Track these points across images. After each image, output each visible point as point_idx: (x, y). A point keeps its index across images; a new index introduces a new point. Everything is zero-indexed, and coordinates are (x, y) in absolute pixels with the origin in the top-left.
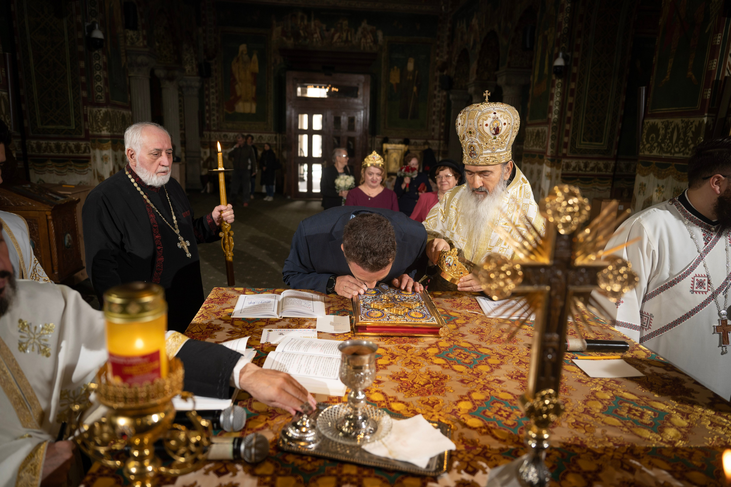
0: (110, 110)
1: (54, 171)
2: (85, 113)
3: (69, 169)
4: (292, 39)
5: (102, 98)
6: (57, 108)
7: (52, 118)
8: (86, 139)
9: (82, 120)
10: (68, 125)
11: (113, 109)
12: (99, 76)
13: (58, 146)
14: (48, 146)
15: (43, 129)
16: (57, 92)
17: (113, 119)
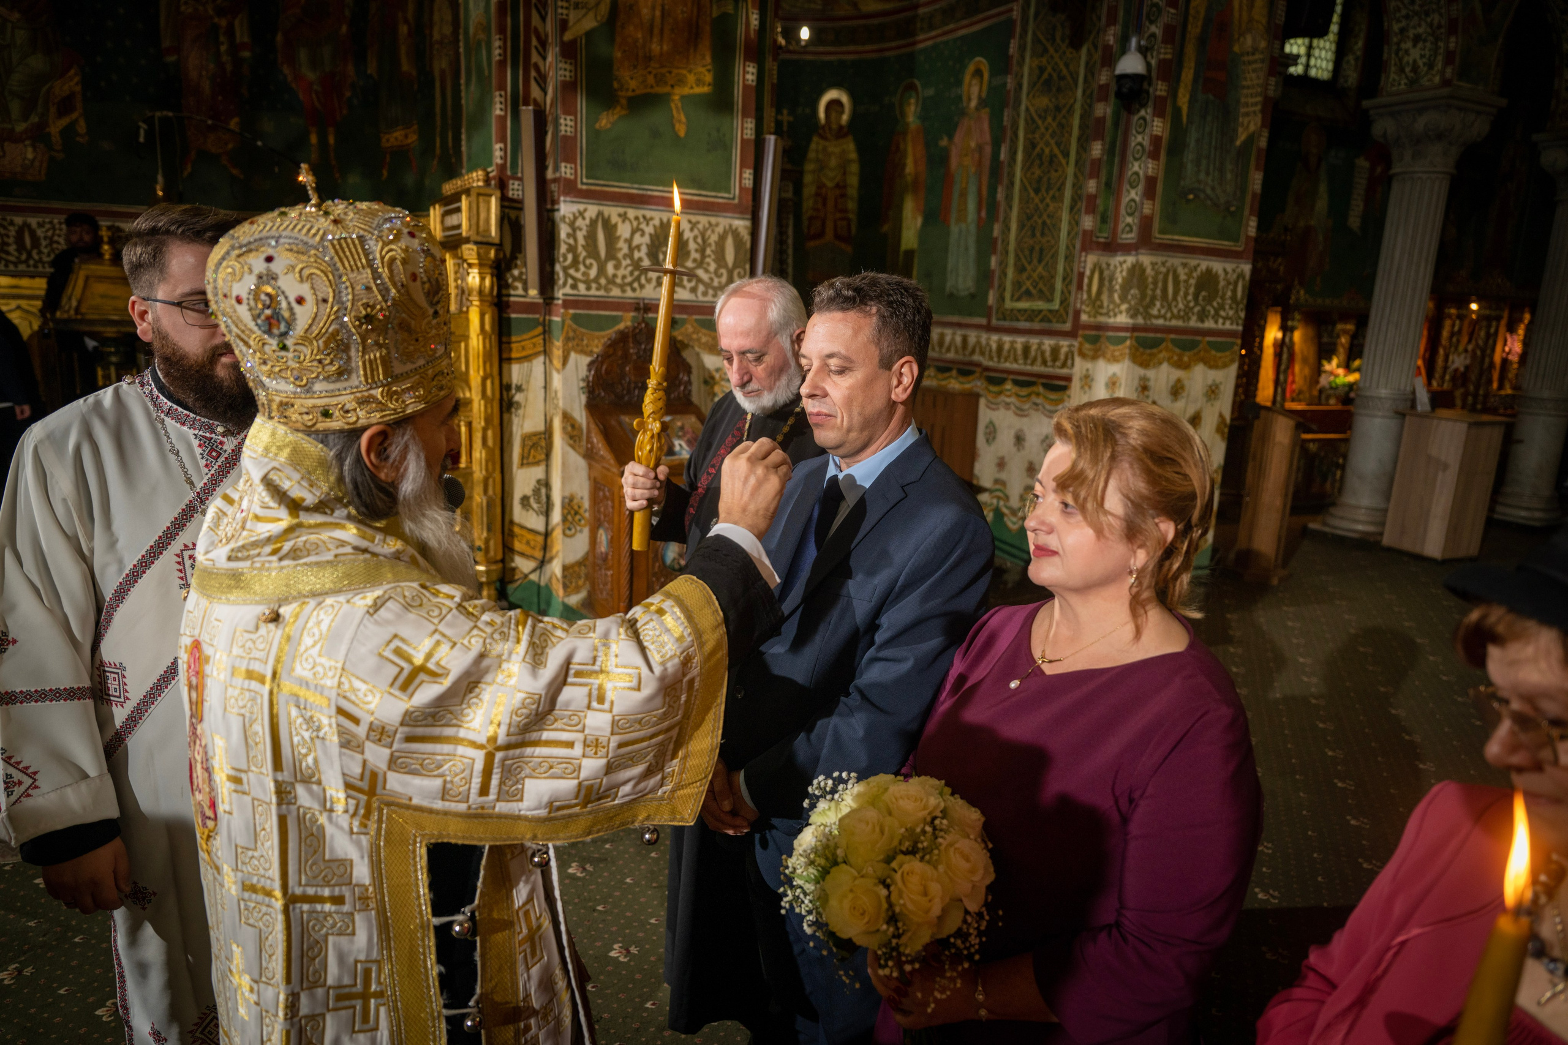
0: (1146, 259)
1: (1013, 407)
2: (1082, 270)
3: (1036, 404)
5: (1131, 231)
6: (1040, 261)
7: (1028, 284)
8: (1072, 334)
9: (1073, 288)
10: (1050, 300)
11: (1164, 259)
12: (1137, 174)
13: (1026, 349)
14: (1013, 348)
15: (1012, 310)
16: (1044, 223)
17: (1155, 283)
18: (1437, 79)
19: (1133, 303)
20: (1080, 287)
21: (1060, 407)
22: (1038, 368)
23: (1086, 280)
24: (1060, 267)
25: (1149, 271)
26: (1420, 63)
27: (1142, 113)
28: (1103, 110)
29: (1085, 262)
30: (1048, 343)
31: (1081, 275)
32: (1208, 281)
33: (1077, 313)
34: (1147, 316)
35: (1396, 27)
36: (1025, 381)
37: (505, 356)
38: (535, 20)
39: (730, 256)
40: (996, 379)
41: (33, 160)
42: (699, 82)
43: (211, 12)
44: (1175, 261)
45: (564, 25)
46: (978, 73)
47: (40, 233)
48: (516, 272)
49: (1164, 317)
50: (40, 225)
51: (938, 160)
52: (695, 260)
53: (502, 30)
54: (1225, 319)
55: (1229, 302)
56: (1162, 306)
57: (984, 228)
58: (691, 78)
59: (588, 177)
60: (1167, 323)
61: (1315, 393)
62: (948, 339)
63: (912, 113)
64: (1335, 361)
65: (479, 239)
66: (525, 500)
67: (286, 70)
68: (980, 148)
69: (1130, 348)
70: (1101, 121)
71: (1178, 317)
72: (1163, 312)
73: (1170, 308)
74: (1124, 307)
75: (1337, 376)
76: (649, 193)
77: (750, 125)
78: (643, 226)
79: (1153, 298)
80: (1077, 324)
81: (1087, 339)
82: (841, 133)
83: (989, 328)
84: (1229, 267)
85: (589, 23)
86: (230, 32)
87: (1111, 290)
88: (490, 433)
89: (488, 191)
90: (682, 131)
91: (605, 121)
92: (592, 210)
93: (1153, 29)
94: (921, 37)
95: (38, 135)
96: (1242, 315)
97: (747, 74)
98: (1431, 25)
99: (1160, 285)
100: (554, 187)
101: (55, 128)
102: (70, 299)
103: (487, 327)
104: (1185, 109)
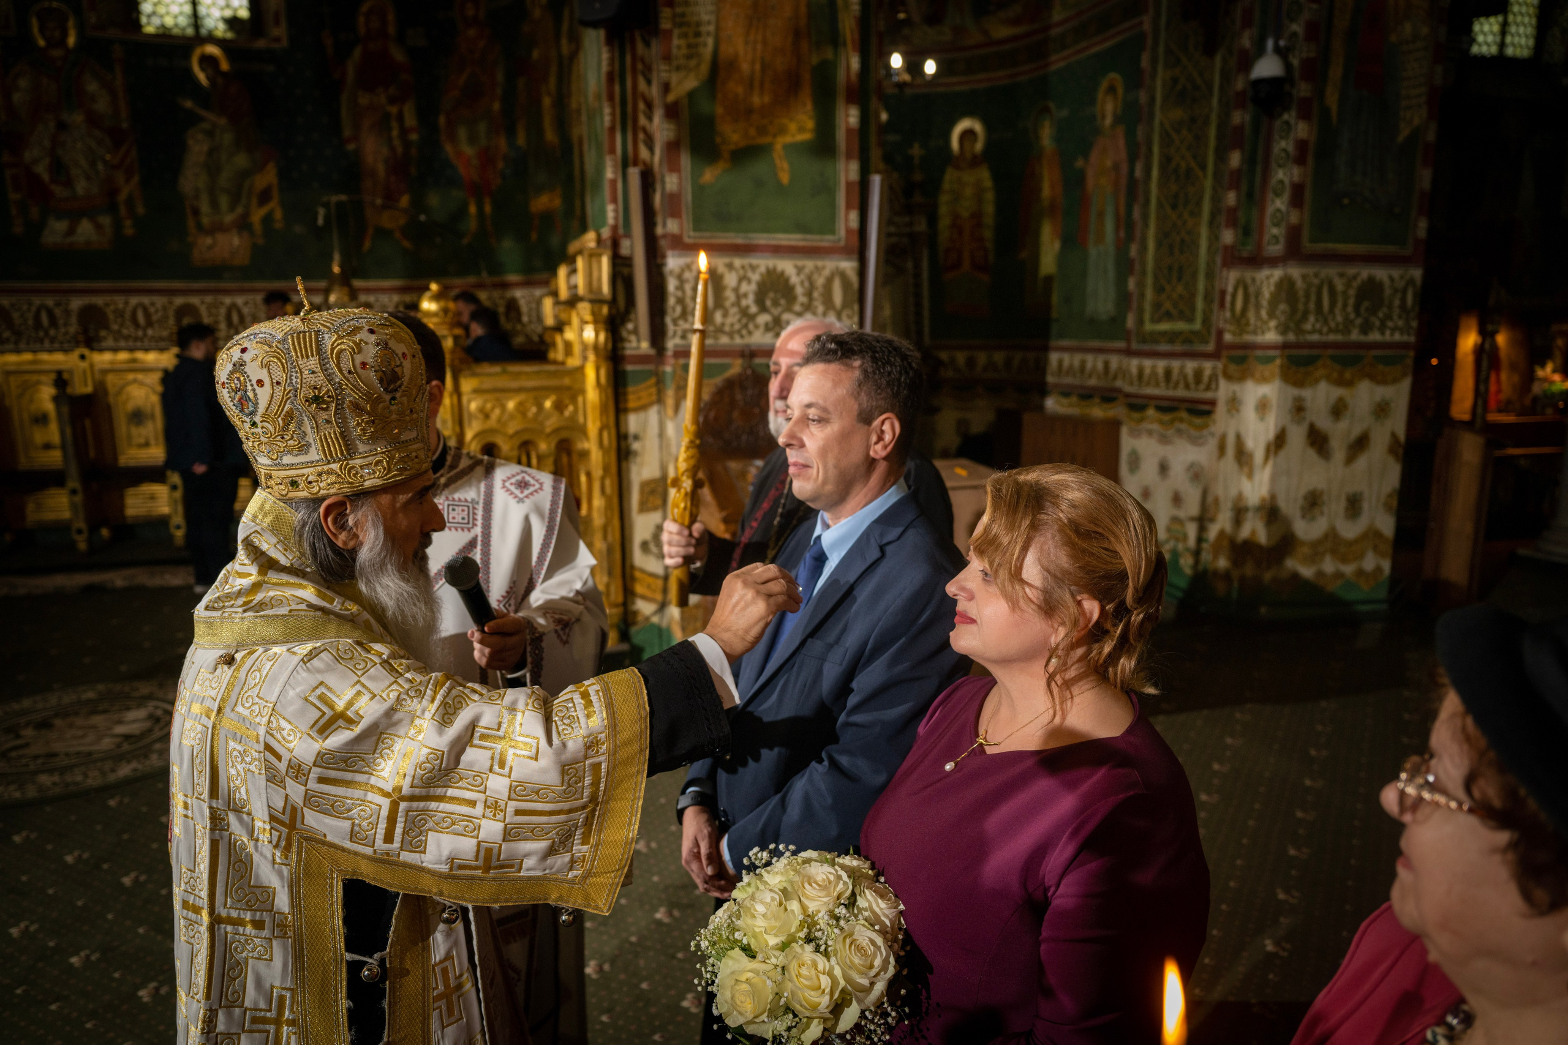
0: (1295, 272)
1: (1155, 434)
2: (1224, 288)
3: (1180, 431)
5: (1277, 242)
6: (1180, 279)
7: (1168, 305)
8: (1215, 356)
9: (1215, 306)
10: (1191, 320)
11: (1317, 270)
12: (1281, 182)
13: (1168, 373)
14: (1154, 373)
15: (1152, 333)
16: (1183, 241)
19: (1283, 318)
20: (1222, 305)
21: (1205, 432)
22: (1181, 392)
23: (1228, 298)
24: (1201, 285)
25: (1300, 284)
27: (1286, 117)
28: (1241, 117)
29: (1227, 279)
30: (1190, 366)
31: (1223, 293)
32: (1370, 292)
33: (1220, 333)
34: (1299, 331)
36: (1168, 407)
37: (622, 406)
38: (642, 85)
39: (838, 298)
40: (1137, 405)
42: (801, 129)
43: (384, 102)
44: (1330, 271)
45: (666, 88)
46: (1112, 89)
47: (245, 310)
48: (630, 326)
49: (1320, 332)
50: (245, 304)
51: (1074, 182)
52: (802, 304)
53: (611, 98)
54: (1393, 330)
55: (1396, 311)
56: (1317, 320)
57: (1122, 248)
58: (793, 127)
59: (695, 230)
60: (1324, 338)
61: (1527, 401)
62: (1089, 365)
63: (1047, 135)
64: (1549, 367)
65: (592, 297)
66: (645, 546)
67: (449, 148)
68: (1116, 167)
69: (1282, 366)
70: (1240, 129)
71: (1336, 331)
72: (1318, 326)
73: (1326, 322)
74: (1273, 323)
75: (1552, 382)
76: (755, 242)
77: (855, 167)
78: (750, 274)
79: (1306, 313)
80: (1220, 345)
81: (1232, 359)
82: (975, 162)
83: (1129, 353)
84: (1396, 273)
85: (691, 83)
86: (400, 118)
87: (1258, 306)
88: (608, 482)
89: (599, 251)
90: (785, 178)
91: (709, 175)
93: (1294, 27)
94: (1054, 58)
96: (1414, 324)
97: (850, 117)
99: (1313, 298)
100: (663, 243)
101: (257, 216)
103: (603, 380)
104: (1334, 109)
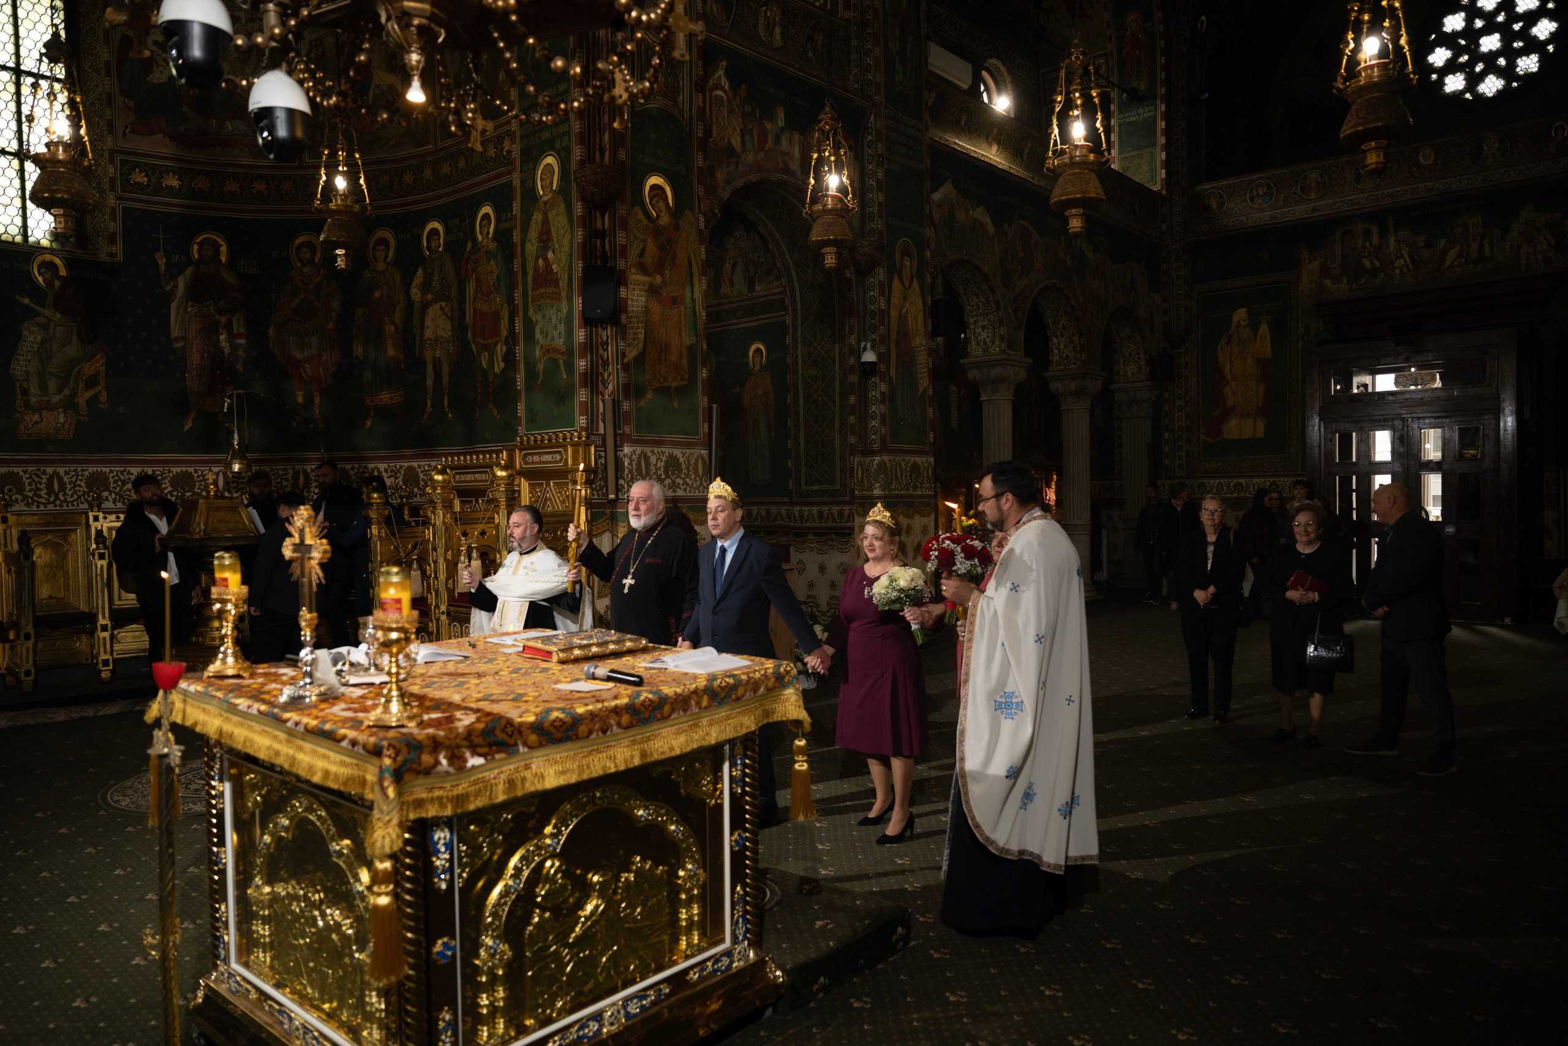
0: (886, 458)
1: (815, 550)
2: (851, 466)
3: (830, 546)
4: (1345, 280)
5: (876, 443)
6: (823, 461)
7: (817, 476)
8: (851, 502)
9: (847, 476)
10: (833, 483)
11: (894, 457)
12: (874, 412)
13: (820, 514)
14: (810, 514)
15: (807, 491)
16: (823, 441)
17: (891, 471)
18: (998, 350)
19: (882, 483)
20: (852, 475)
21: (848, 545)
22: (830, 524)
23: (854, 472)
24: (838, 465)
25: (888, 465)
26: (987, 340)
27: (873, 379)
28: (853, 378)
29: (853, 461)
30: (835, 509)
31: (852, 469)
32: (915, 467)
33: (852, 491)
34: (889, 489)
35: (972, 320)
36: (822, 533)
38: (600, 350)
39: (700, 471)
40: (801, 534)
41: (65, 421)
42: (682, 379)
43: (213, 312)
44: (899, 458)
47: (66, 479)
49: (898, 489)
50: (66, 473)
52: (684, 473)
54: (926, 488)
55: (925, 479)
56: (896, 484)
58: (678, 377)
59: (636, 432)
60: (900, 493)
62: (755, 512)
70: (852, 384)
71: (904, 489)
73: (899, 485)
74: (876, 485)
76: (664, 439)
77: (706, 400)
79: (891, 479)
80: (853, 497)
81: (859, 504)
83: (792, 503)
84: (924, 460)
85: (634, 353)
87: (869, 476)
89: (589, 442)
90: (676, 405)
91: (642, 402)
92: (639, 450)
93: (873, 336)
95: (70, 404)
96: (932, 485)
97: (704, 374)
98: (990, 321)
99: (893, 471)
101: (83, 399)
102: (199, 524)
104: (894, 376)
